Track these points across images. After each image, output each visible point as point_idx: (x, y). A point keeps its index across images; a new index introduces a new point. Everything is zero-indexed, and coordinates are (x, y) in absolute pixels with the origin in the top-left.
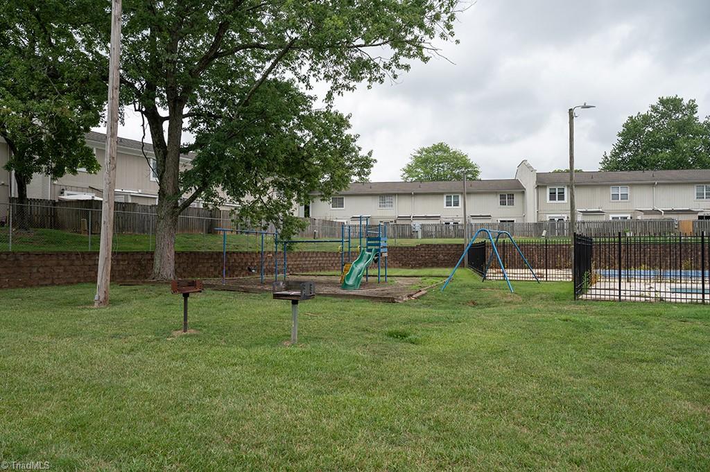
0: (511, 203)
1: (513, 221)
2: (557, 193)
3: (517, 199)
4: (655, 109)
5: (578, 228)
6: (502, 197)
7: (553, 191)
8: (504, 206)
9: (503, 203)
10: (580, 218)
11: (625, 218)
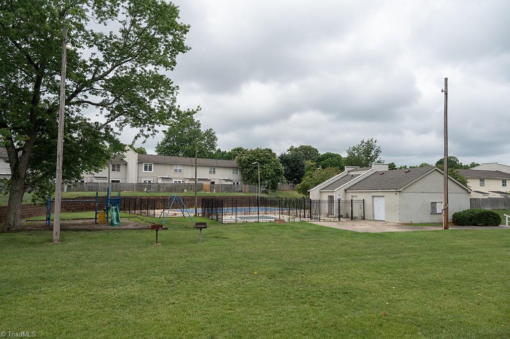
0: (119, 170)
1: (119, 181)
3: (122, 168)
6: (113, 166)
7: (146, 166)
8: (114, 172)
9: (113, 170)
10: (160, 181)
11: (180, 182)
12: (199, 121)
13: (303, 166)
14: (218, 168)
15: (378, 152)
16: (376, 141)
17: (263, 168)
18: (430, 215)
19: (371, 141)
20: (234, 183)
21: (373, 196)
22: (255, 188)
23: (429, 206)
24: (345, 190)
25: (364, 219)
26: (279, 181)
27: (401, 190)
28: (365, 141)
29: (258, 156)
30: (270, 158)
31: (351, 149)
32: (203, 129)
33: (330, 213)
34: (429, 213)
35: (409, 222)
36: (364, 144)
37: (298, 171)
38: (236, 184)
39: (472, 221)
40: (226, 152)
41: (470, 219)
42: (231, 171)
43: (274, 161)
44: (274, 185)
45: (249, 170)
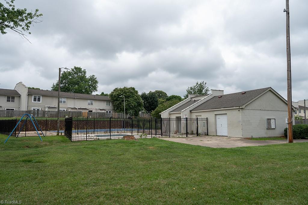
0: (13, 101)
1: (13, 109)
2: (37, 99)
3: (16, 99)
4: (73, 70)
5: (47, 114)
6: (8, 98)
7: (35, 97)
9: (8, 101)
10: (47, 109)
11: (64, 110)
12: (85, 70)
13: (157, 101)
14: (95, 101)
15: (207, 91)
16: (206, 83)
17: (128, 101)
18: (266, 130)
19: (203, 83)
20: (107, 112)
21: (216, 115)
22: (122, 115)
23: (266, 122)
24: (191, 111)
25: (207, 135)
26: (140, 111)
27: (243, 107)
28: (199, 84)
29: (124, 92)
30: (133, 94)
31: (190, 89)
32: (88, 76)
33: (178, 131)
34: (266, 129)
35: (250, 137)
36: (198, 85)
37: (154, 105)
38: (108, 112)
39: (301, 135)
40: (107, 94)
41: (300, 133)
42: (105, 103)
43: (136, 96)
44: (136, 113)
45: (118, 102)
